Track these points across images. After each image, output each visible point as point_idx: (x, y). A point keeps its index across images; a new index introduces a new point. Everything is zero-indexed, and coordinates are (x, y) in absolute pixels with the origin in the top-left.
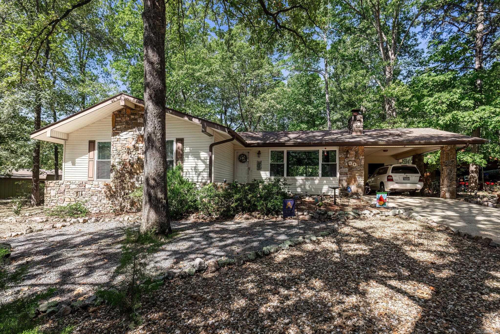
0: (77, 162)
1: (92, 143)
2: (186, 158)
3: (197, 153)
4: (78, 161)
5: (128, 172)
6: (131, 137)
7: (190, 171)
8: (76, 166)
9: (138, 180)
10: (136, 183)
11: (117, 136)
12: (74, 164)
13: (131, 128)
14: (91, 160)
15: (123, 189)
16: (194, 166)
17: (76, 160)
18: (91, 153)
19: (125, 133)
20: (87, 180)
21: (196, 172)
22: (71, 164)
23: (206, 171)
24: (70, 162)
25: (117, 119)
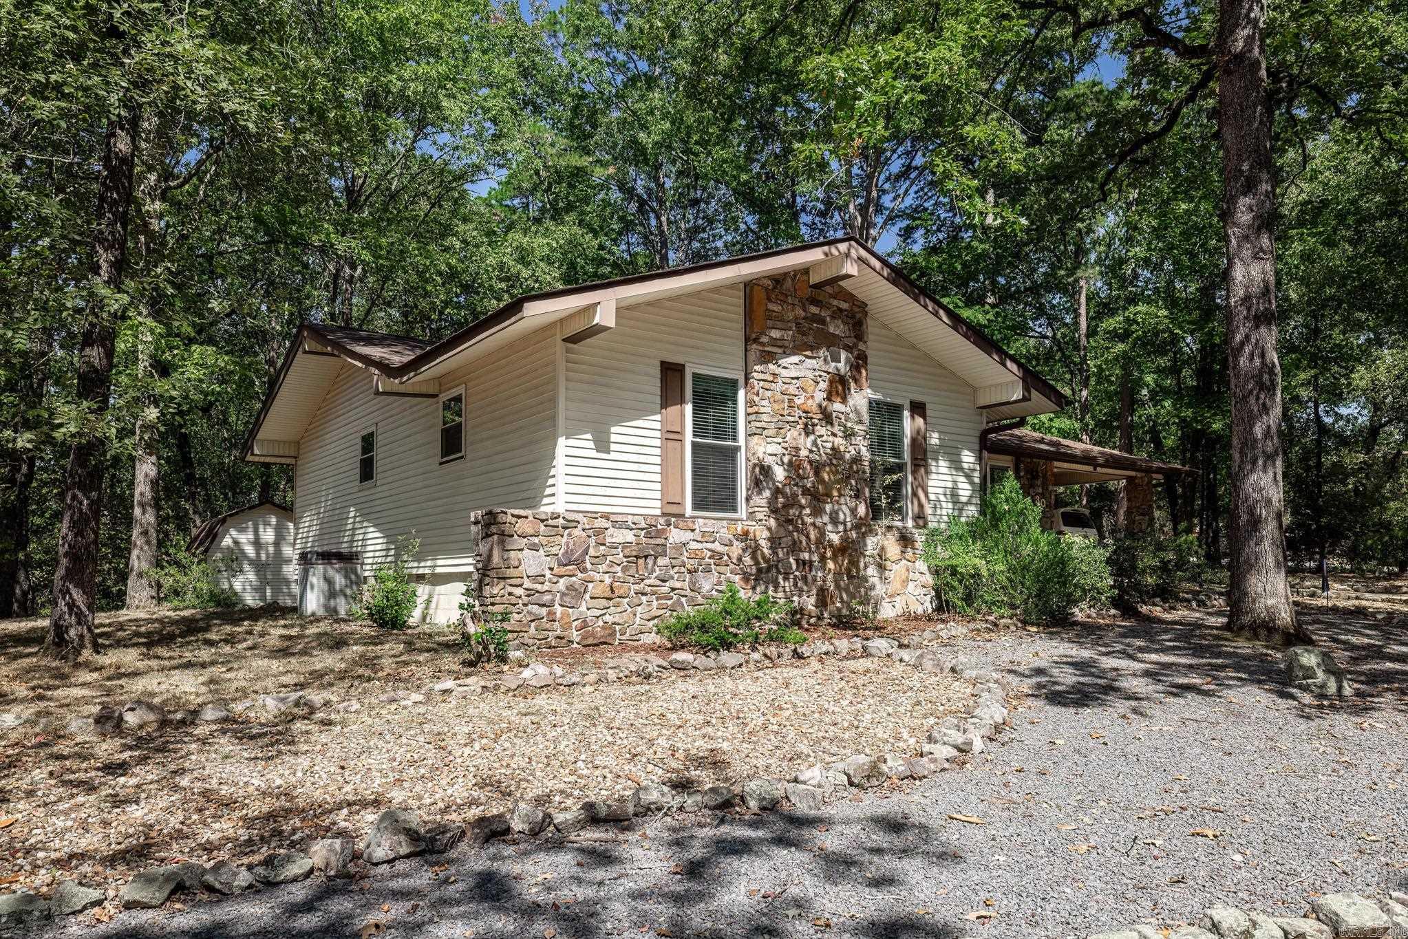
0: (613, 438)
1: (671, 373)
2: (934, 463)
3: (954, 451)
4: (618, 433)
5: (806, 492)
6: (810, 374)
7: (942, 498)
8: (613, 456)
9: (834, 521)
10: (830, 527)
11: (770, 366)
12: (603, 445)
13: (812, 348)
14: (672, 436)
15: (795, 548)
16: (950, 485)
17: (613, 429)
18: (673, 410)
19: (795, 359)
20: (658, 512)
21: (954, 503)
22: (591, 444)
23: (974, 501)
24: (589, 436)
25: (771, 306)
